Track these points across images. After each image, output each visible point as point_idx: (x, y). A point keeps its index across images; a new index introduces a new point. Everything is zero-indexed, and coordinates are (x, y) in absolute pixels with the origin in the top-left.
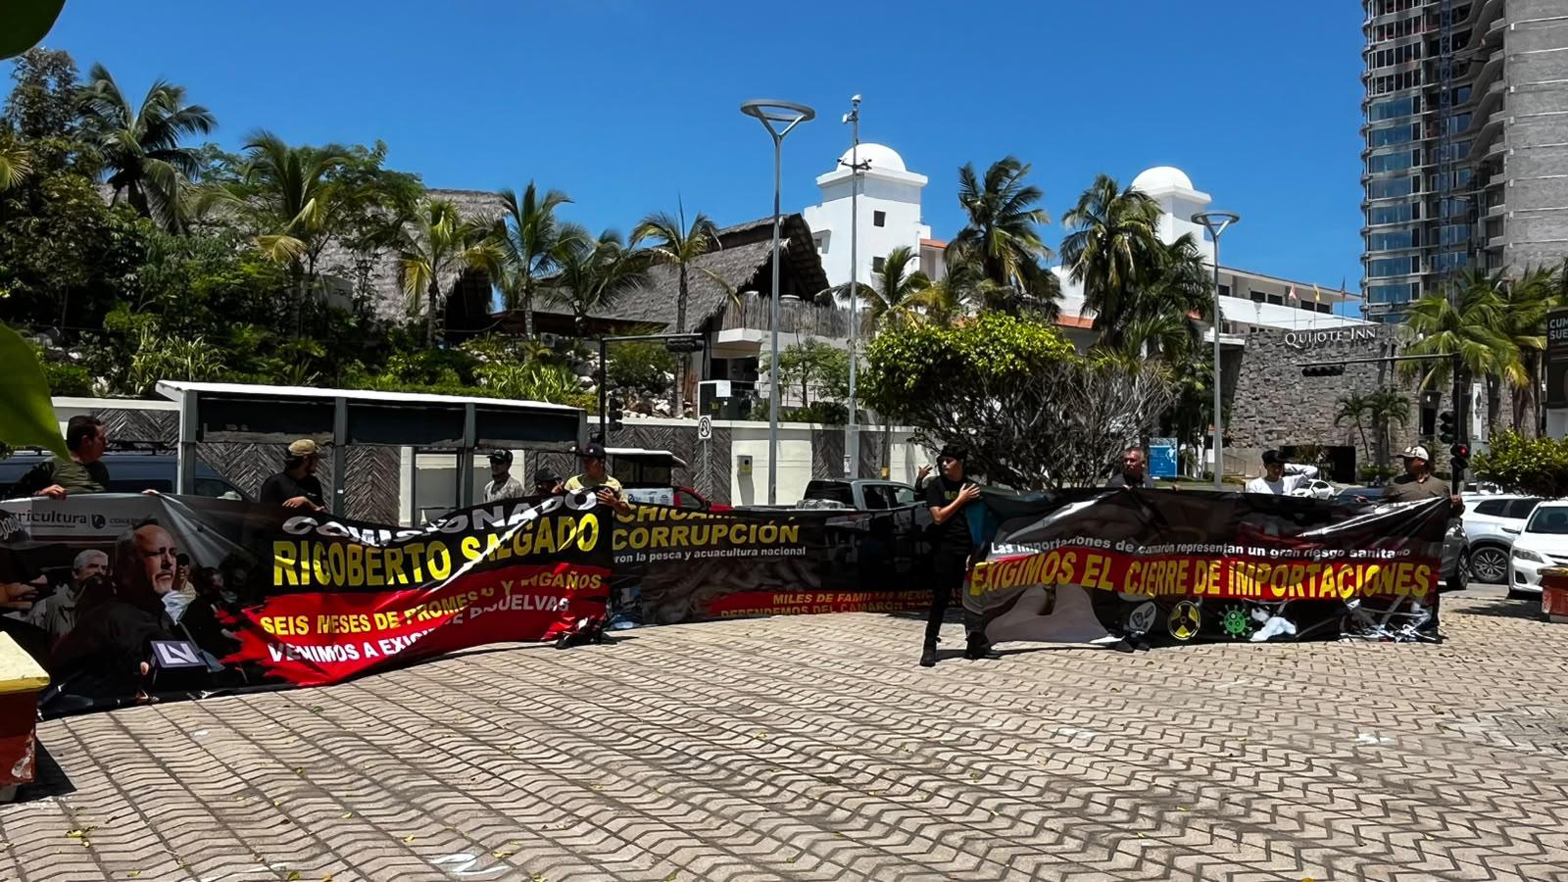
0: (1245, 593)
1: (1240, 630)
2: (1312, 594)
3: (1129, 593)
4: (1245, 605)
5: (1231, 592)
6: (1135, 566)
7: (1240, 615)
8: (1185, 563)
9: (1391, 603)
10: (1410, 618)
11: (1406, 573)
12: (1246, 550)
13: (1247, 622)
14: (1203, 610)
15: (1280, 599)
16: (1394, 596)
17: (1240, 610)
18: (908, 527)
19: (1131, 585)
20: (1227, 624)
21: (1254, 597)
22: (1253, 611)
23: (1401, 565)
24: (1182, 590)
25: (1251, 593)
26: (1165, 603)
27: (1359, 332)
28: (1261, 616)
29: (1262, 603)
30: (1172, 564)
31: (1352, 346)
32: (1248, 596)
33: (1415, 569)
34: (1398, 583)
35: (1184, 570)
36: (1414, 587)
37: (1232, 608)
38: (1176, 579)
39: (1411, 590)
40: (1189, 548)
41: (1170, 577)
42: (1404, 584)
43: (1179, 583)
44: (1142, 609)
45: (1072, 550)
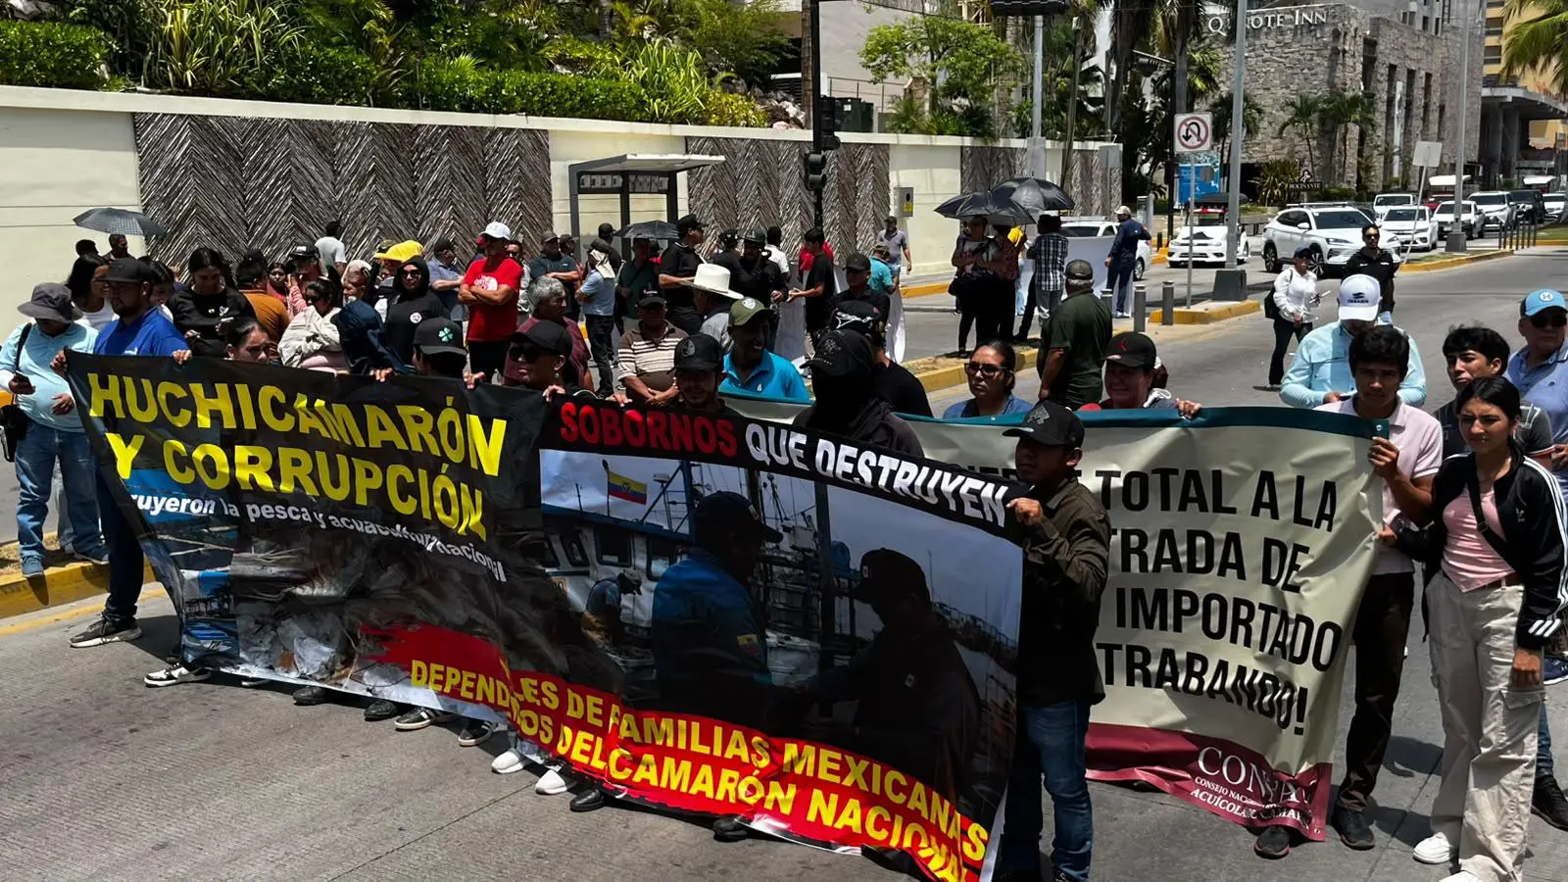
18: (807, 541)
27: (1305, 15)
31: (1295, 35)
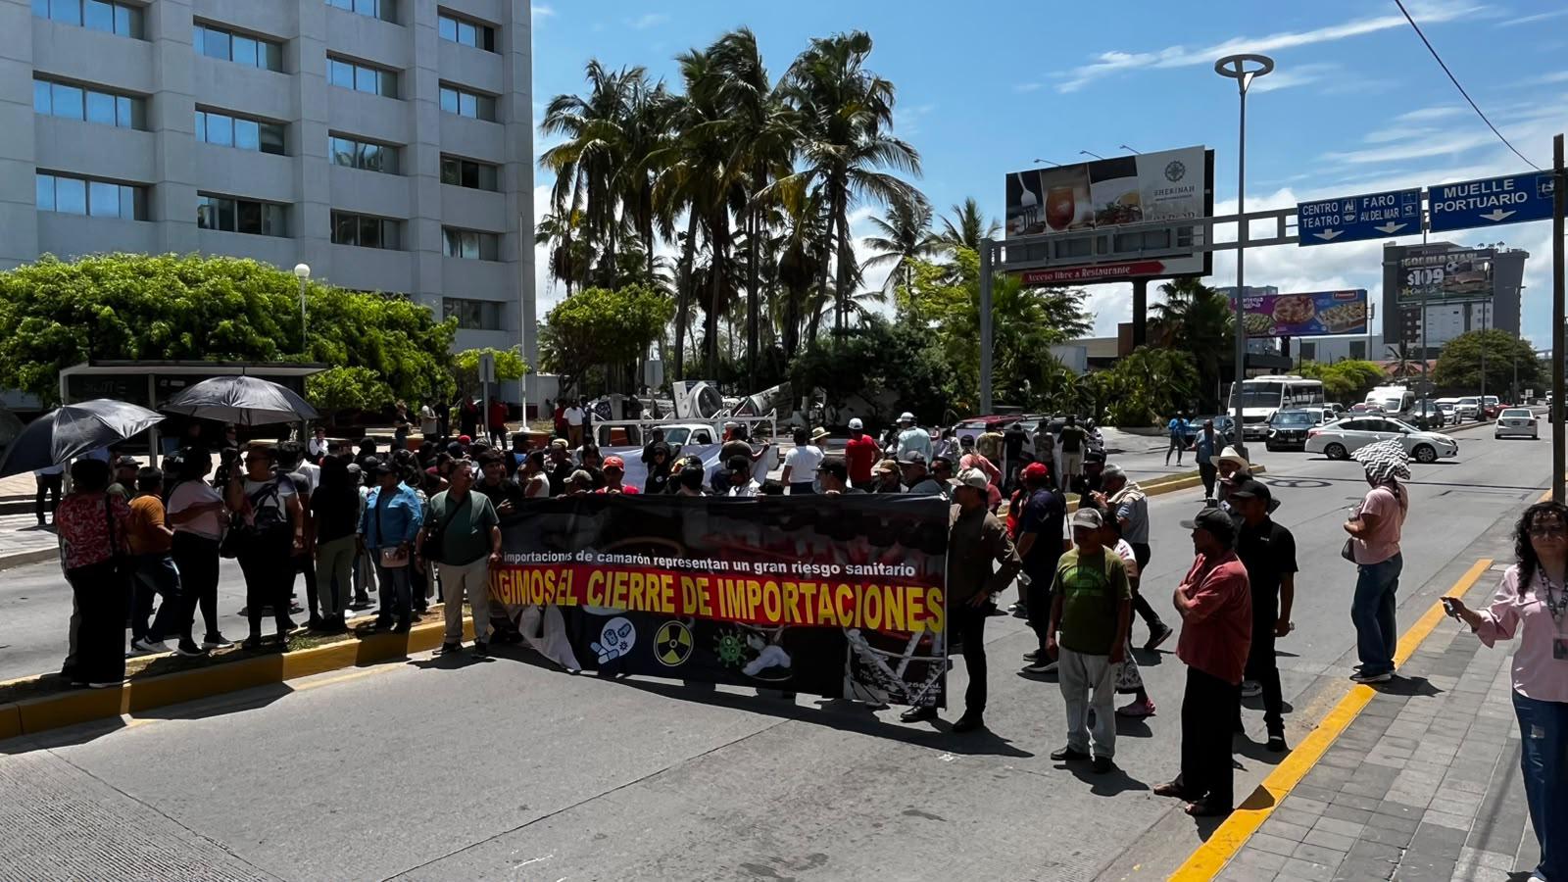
0: (738, 616)
1: (734, 658)
2: (810, 621)
3: (593, 606)
4: (739, 630)
5: (723, 615)
6: (597, 575)
7: (735, 641)
8: (667, 579)
9: (906, 643)
10: (932, 663)
11: (916, 600)
12: (731, 566)
13: (742, 649)
14: (695, 632)
15: (775, 625)
16: (911, 634)
17: (734, 635)
19: (595, 596)
20: (721, 650)
21: (748, 622)
22: (749, 637)
23: (909, 589)
24: (669, 608)
25: (745, 617)
26: (645, 622)
28: (756, 643)
29: (757, 628)
30: (652, 578)
32: (741, 619)
33: (925, 594)
34: (910, 617)
35: (669, 586)
36: (930, 620)
37: (727, 633)
38: (660, 595)
39: (927, 626)
40: (669, 562)
41: (652, 593)
42: (918, 617)
43: (664, 600)
44: (615, 624)
45: (550, 568)
